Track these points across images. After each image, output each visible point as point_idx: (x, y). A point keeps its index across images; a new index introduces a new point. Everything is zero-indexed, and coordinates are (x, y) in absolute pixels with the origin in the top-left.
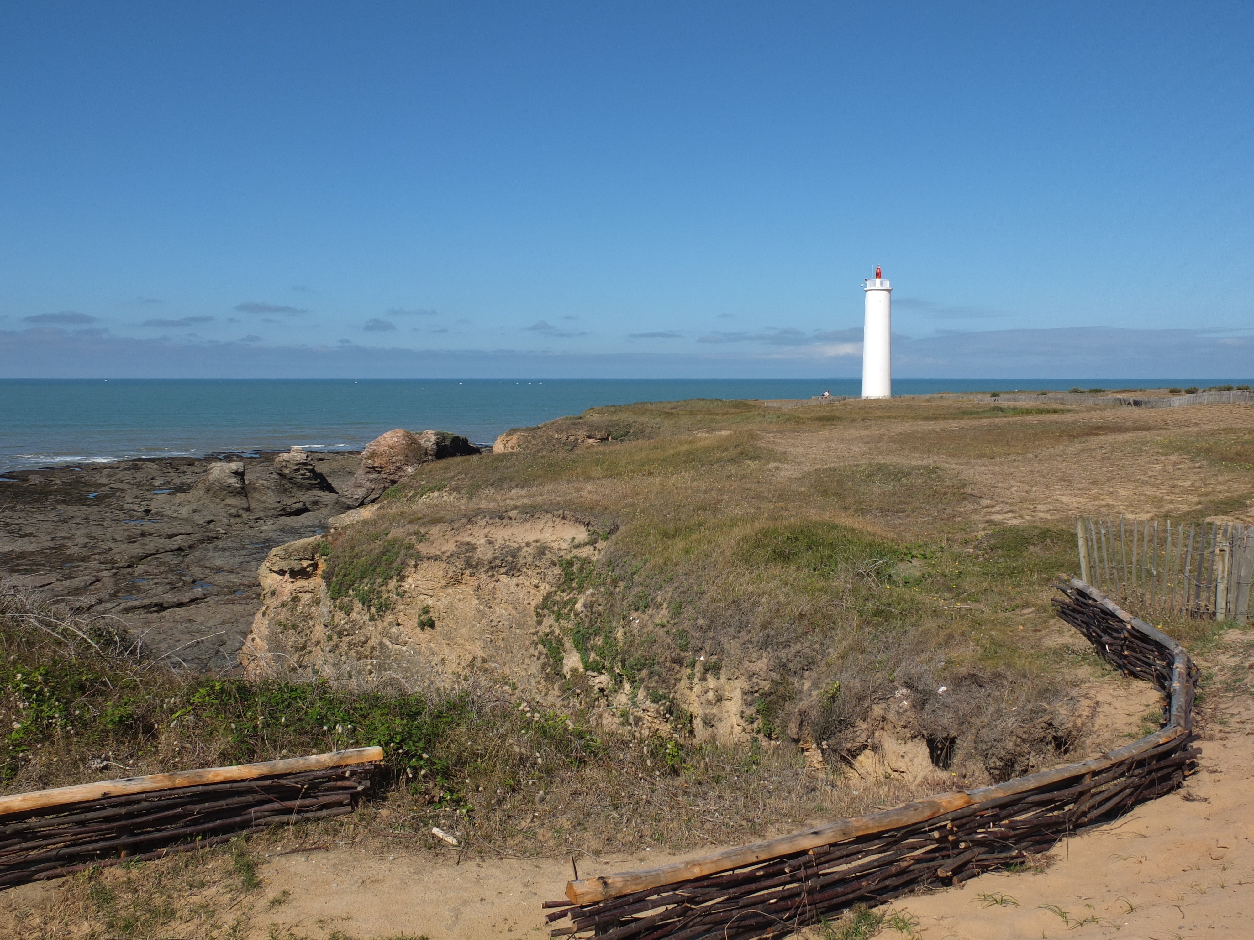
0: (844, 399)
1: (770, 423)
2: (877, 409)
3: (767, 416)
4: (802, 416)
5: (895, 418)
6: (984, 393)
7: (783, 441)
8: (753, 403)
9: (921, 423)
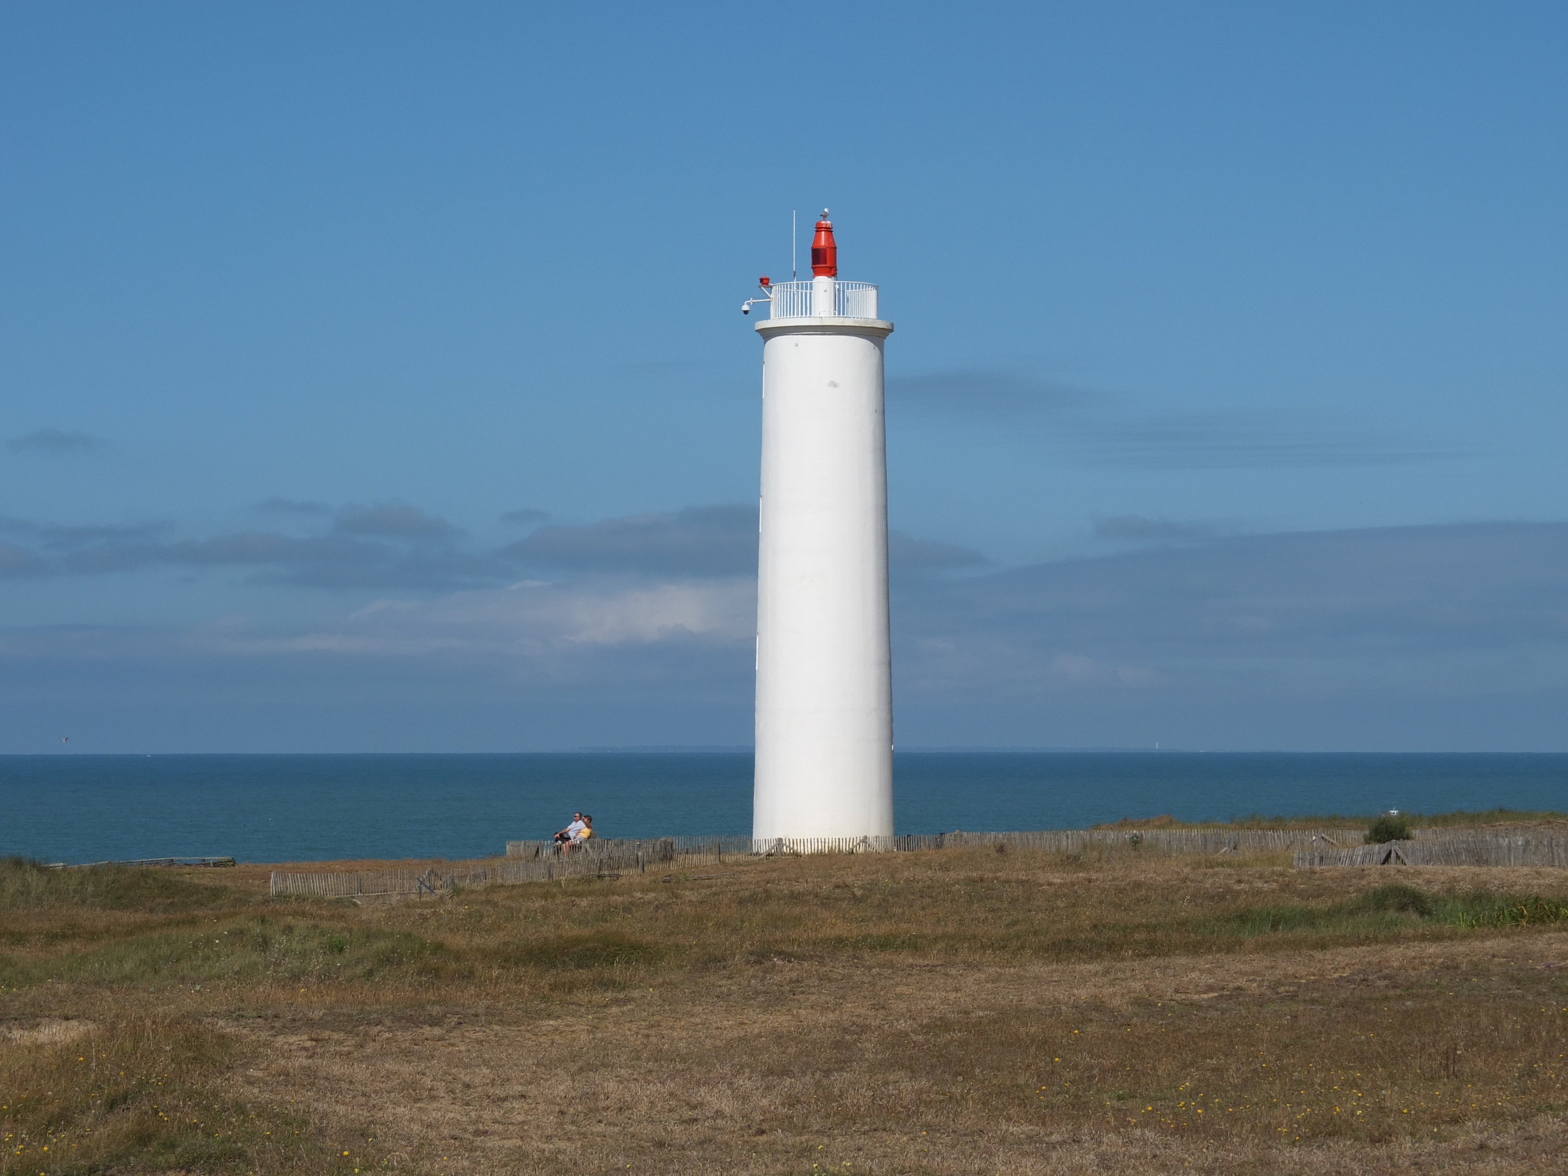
0: (667, 856)
1: (295, 977)
2: (826, 902)
3: (280, 941)
4: (458, 941)
5: (915, 945)
6: (1334, 822)
7: (360, 1071)
8: (207, 879)
9: (1037, 968)
